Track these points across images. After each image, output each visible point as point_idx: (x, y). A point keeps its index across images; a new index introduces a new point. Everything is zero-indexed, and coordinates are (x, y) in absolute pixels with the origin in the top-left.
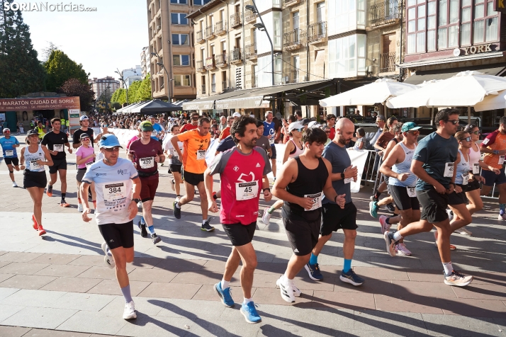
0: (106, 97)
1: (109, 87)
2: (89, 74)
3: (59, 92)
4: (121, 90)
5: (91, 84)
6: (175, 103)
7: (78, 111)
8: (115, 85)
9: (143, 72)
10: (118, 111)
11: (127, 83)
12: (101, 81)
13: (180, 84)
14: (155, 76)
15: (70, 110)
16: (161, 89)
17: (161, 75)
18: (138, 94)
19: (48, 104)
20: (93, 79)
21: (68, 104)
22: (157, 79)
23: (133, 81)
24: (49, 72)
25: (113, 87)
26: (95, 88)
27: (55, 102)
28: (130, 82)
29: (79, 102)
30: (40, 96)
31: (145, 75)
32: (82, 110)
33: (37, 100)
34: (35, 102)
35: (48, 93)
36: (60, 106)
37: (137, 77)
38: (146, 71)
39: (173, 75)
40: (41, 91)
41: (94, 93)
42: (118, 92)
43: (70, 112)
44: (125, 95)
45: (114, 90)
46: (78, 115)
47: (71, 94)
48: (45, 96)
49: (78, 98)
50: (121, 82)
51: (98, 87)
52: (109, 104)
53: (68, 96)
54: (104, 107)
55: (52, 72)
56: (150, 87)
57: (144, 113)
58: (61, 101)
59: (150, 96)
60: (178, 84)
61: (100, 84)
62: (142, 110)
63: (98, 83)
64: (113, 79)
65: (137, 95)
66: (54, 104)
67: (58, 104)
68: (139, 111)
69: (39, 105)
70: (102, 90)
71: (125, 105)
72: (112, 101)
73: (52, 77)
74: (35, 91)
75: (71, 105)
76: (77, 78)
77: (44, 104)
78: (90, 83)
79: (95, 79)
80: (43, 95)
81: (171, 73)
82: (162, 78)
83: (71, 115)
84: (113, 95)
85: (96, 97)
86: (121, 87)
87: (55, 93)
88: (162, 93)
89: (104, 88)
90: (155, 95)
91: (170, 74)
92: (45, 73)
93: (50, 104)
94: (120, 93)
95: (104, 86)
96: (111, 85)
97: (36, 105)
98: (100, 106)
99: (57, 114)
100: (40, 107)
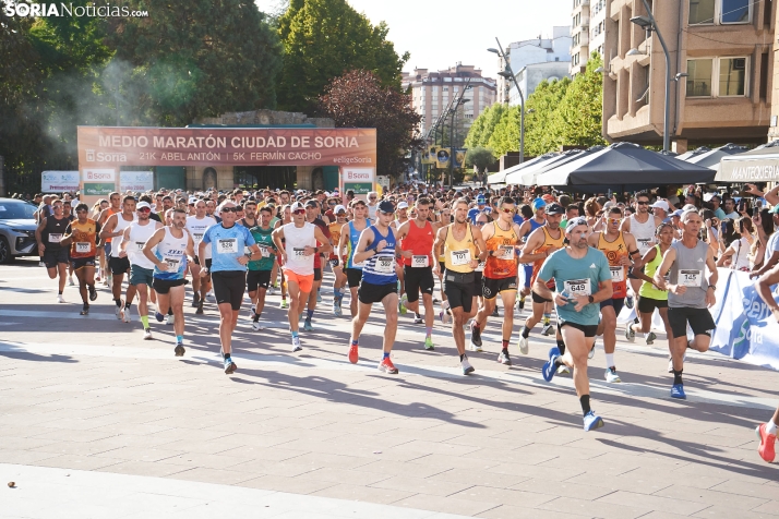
0: (450, 133)
1: (462, 101)
2: (406, 57)
3: (314, 111)
4: (500, 111)
5: (410, 89)
6: (690, 158)
7: (368, 173)
8: (482, 93)
9: (578, 49)
10: (492, 178)
11: (523, 84)
12: (438, 79)
13: (705, 89)
14: (618, 65)
15: (346, 171)
16: (638, 106)
17: (640, 58)
18: (557, 124)
19: (281, 150)
20: (413, 74)
21: (340, 152)
22: (626, 73)
23: (539, 81)
24: (287, 49)
25: (476, 98)
26: (418, 102)
27: (303, 142)
28: (530, 83)
29: (372, 147)
30: (256, 123)
31: (582, 61)
32: (379, 172)
33: (251, 135)
34: (245, 142)
35: (282, 115)
36: (316, 158)
37: (554, 65)
38: (586, 47)
39: (684, 59)
40: (260, 106)
41: (417, 119)
42: (489, 117)
43: (346, 176)
44: (512, 126)
45: (476, 108)
46: (368, 186)
47: (349, 120)
48: (273, 123)
49: (372, 133)
50: (501, 82)
51: (428, 99)
52: (460, 153)
53: (339, 125)
54: (443, 164)
55: (296, 47)
56: (600, 98)
57: (579, 189)
58: (319, 142)
59: (596, 132)
60: (699, 90)
61: (436, 89)
62: (572, 177)
63: (429, 84)
64: (477, 74)
65: (553, 127)
66: (300, 150)
67: (313, 149)
68: (563, 181)
69: (255, 150)
70: (440, 107)
71: (512, 159)
72: (468, 143)
73: (296, 65)
74: (243, 108)
75: (350, 153)
76: (369, 67)
77: (271, 150)
78: (404, 84)
79: (421, 72)
80: (265, 120)
81: (677, 51)
82: (643, 70)
83: (348, 185)
84: (474, 124)
85: (421, 131)
86: (500, 100)
87: (299, 116)
88: (640, 121)
89: (445, 103)
90: (616, 126)
91: (673, 55)
92: (277, 51)
93: (287, 150)
94: (496, 121)
95: (445, 98)
96: (469, 94)
97: (247, 152)
98: (432, 159)
99: (303, 179)
100: (258, 158)
